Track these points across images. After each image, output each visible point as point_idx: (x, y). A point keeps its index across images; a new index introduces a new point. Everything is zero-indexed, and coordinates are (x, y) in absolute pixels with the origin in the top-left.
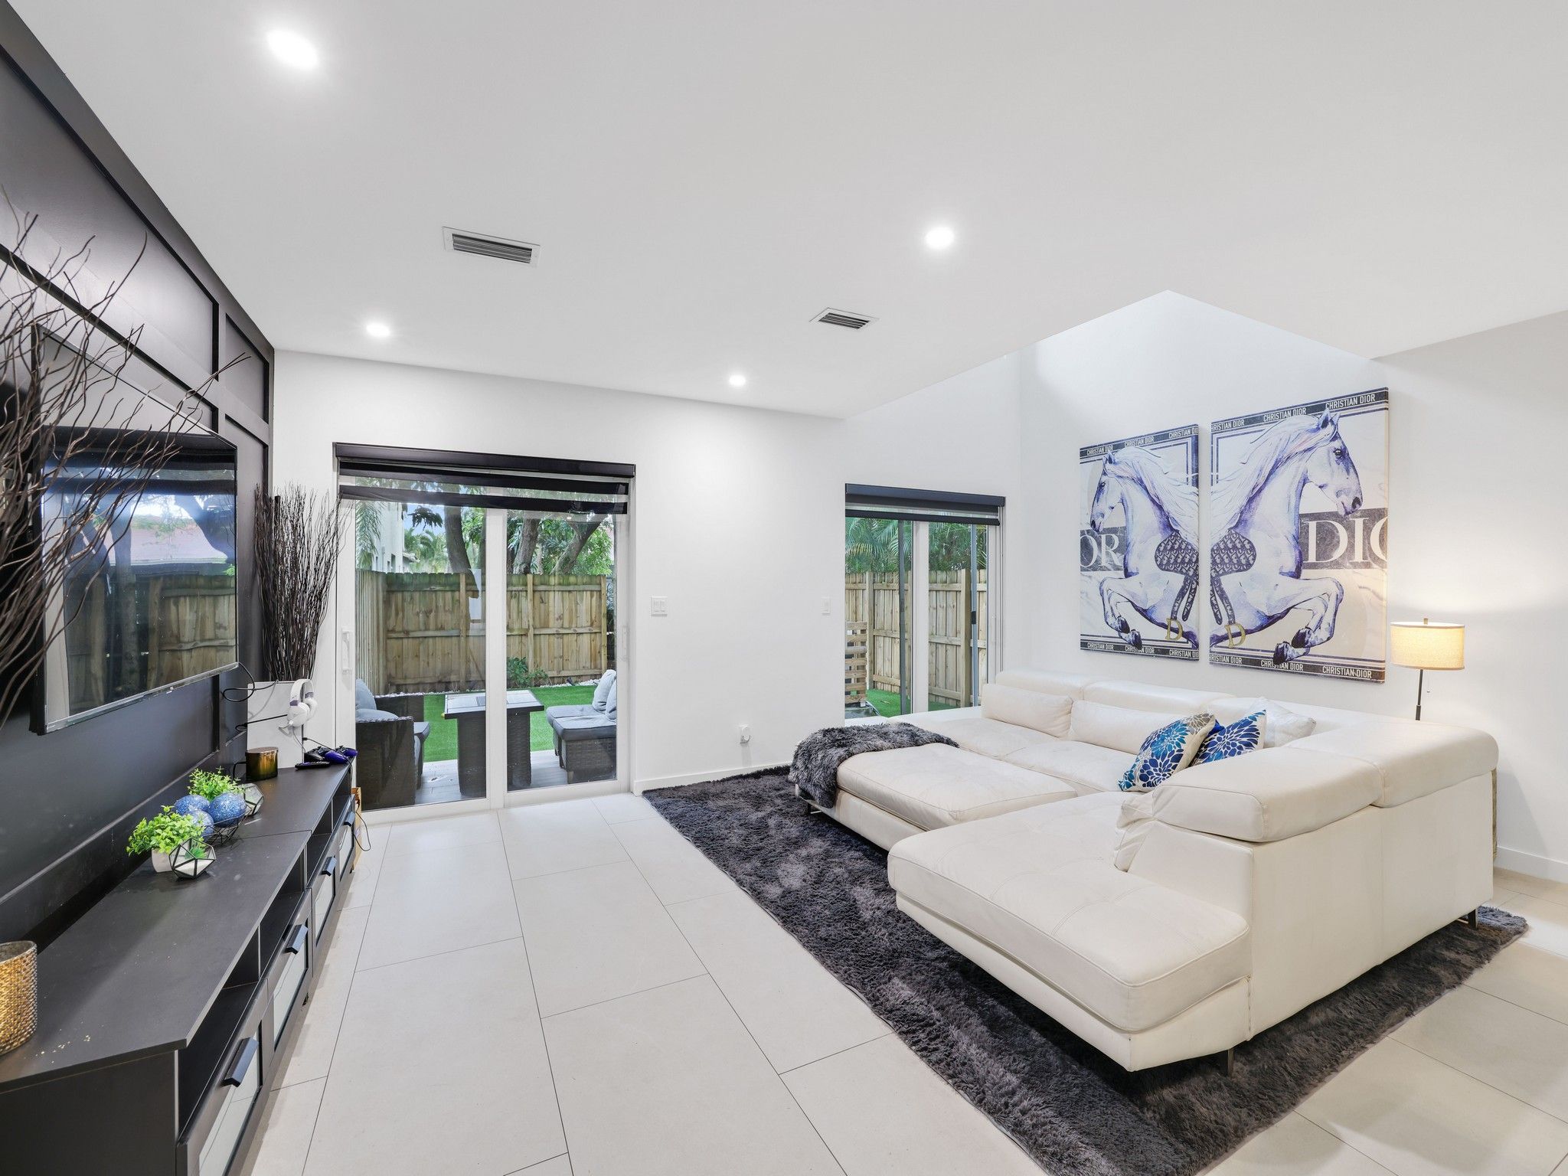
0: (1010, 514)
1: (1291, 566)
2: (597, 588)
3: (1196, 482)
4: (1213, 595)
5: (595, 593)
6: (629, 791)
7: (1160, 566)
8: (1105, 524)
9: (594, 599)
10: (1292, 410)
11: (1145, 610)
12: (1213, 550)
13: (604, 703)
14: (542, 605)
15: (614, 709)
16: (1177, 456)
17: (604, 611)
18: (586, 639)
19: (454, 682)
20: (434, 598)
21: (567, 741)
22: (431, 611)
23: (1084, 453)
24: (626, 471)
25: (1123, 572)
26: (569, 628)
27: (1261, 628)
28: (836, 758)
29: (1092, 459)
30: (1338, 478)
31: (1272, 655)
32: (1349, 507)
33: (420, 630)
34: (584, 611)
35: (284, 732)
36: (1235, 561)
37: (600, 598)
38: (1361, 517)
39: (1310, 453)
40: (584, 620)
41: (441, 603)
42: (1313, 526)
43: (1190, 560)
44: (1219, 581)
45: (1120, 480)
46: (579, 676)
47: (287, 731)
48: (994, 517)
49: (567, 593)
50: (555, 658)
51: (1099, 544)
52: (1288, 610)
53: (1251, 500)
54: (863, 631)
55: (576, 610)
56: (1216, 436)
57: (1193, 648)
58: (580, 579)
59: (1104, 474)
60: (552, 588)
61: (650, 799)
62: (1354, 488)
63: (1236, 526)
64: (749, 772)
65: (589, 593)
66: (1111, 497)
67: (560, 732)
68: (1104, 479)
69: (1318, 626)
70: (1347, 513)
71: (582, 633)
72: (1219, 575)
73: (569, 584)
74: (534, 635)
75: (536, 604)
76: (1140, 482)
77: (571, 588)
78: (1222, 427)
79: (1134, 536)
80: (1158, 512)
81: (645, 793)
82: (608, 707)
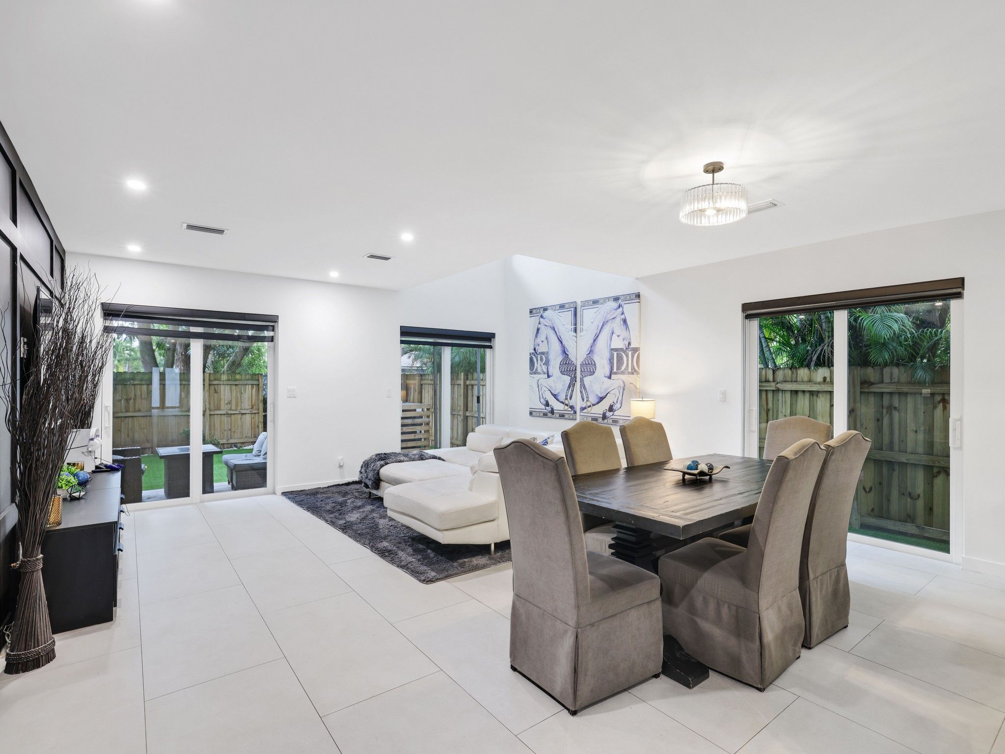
0: (497, 342)
1: (608, 374)
2: (256, 382)
3: (575, 331)
4: (581, 387)
5: (255, 386)
6: (274, 493)
7: (561, 372)
8: (540, 349)
9: (254, 390)
10: (608, 299)
11: (555, 395)
12: (581, 365)
13: (260, 451)
14: (216, 395)
15: (266, 453)
16: (568, 316)
17: (261, 398)
18: (248, 418)
19: (149, 448)
20: (133, 389)
21: (236, 472)
22: (131, 399)
23: (531, 312)
24: (273, 319)
25: (546, 375)
26: (236, 410)
27: (598, 403)
28: (379, 466)
29: (534, 315)
30: (624, 334)
31: (601, 416)
32: (627, 347)
33: (122, 412)
34: (247, 399)
35: (85, 455)
36: (589, 370)
37: (258, 389)
38: (630, 351)
39: (614, 320)
40: (246, 405)
41: (138, 393)
42: (615, 354)
43: (573, 369)
44: (583, 380)
45: (546, 327)
46: (243, 443)
47: (86, 454)
48: (489, 344)
49: (234, 386)
50: (225, 430)
51: (537, 360)
52: (607, 394)
53: (594, 341)
54: (428, 409)
55: (241, 398)
56: (582, 308)
57: (574, 414)
58: (243, 377)
59: (540, 323)
60: (222, 383)
61: (285, 495)
62: (629, 337)
63: (589, 353)
64: (343, 483)
65: (250, 386)
66: (542, 337)
67: (232, 467)
68: (540, 326)
69: (617, 402)
70: (626, 349)
71: (245, 414)
72: (583, 377)
73: (236, 380)
74: (210, 415)
75: (211, 394)
76: (554, 329)
77: (237, 383)
78: (585, 304)
79: (551, 357)
80: (561, 344)
81: (283, 493)
82: (263, 453)
